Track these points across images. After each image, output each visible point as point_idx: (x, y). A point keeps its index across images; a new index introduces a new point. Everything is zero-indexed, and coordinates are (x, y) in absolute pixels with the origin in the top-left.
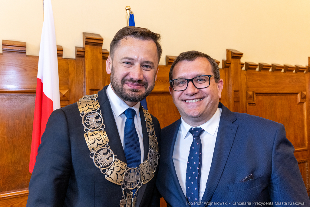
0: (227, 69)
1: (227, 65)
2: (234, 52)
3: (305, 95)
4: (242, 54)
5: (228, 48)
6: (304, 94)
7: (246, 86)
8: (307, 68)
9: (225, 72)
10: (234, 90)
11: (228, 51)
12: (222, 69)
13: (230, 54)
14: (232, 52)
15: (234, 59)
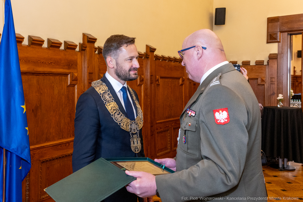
0: (83, 52)
1: (83, 48)
2: (90, 37)
3: (143, 79)
4: (96, 39)
5: (84, 32)
6: (142, 77)
7: (98, 69)
8: (145, 54)
9: (82, 55)
10: (88, 72)
11: (84, 35)
12: (79, 52)
13: (86, 38)
14: (87, 37)
15: (89, 43)
